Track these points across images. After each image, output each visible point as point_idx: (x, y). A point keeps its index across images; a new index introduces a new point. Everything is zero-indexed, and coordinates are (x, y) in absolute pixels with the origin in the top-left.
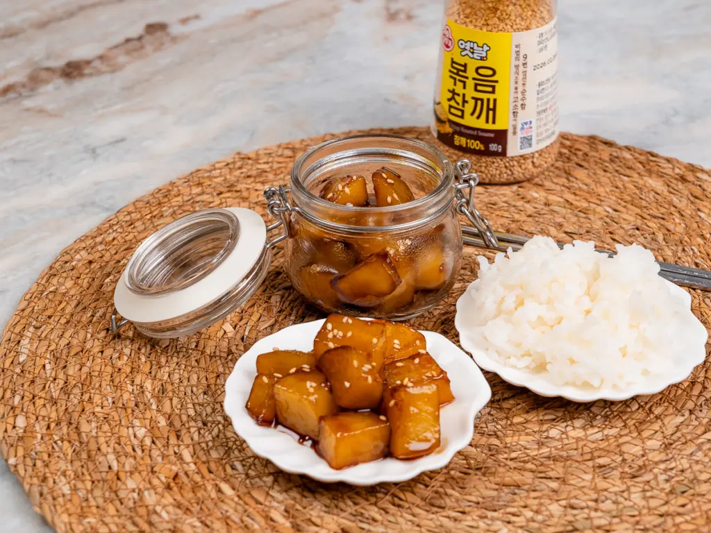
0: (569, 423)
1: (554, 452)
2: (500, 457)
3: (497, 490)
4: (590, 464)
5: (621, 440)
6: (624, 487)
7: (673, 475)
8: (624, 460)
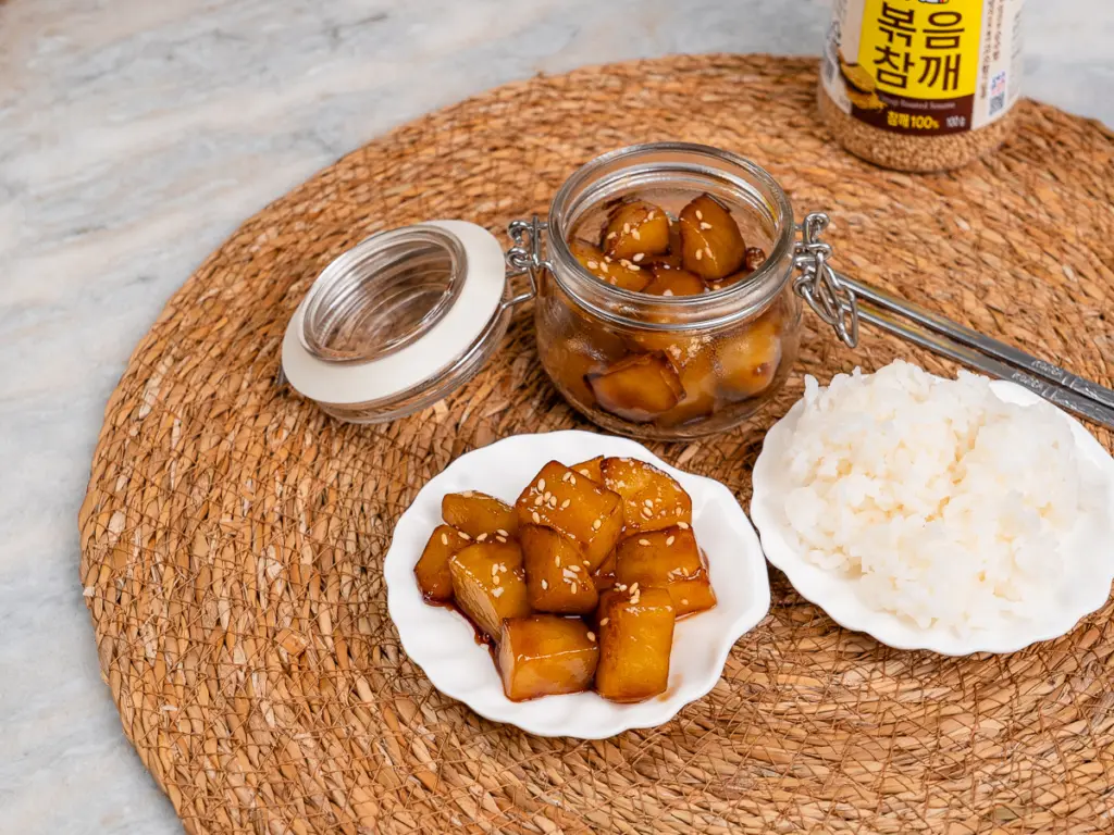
0: (880, 664)
1: (842, 713)
2: (762, 706)
3: (738, 764)
4: (886, 743)
5: (946, 711)
6: (922, 795)
7: (1001, 787)
8: (938, 747)
